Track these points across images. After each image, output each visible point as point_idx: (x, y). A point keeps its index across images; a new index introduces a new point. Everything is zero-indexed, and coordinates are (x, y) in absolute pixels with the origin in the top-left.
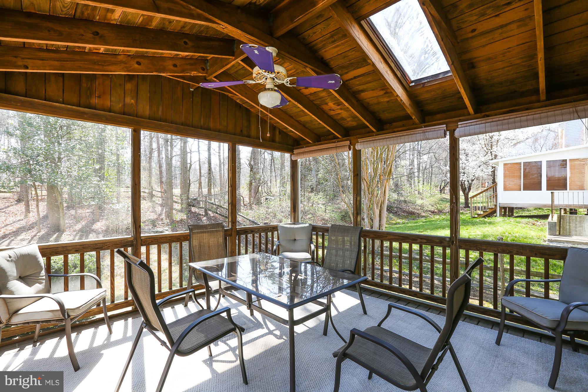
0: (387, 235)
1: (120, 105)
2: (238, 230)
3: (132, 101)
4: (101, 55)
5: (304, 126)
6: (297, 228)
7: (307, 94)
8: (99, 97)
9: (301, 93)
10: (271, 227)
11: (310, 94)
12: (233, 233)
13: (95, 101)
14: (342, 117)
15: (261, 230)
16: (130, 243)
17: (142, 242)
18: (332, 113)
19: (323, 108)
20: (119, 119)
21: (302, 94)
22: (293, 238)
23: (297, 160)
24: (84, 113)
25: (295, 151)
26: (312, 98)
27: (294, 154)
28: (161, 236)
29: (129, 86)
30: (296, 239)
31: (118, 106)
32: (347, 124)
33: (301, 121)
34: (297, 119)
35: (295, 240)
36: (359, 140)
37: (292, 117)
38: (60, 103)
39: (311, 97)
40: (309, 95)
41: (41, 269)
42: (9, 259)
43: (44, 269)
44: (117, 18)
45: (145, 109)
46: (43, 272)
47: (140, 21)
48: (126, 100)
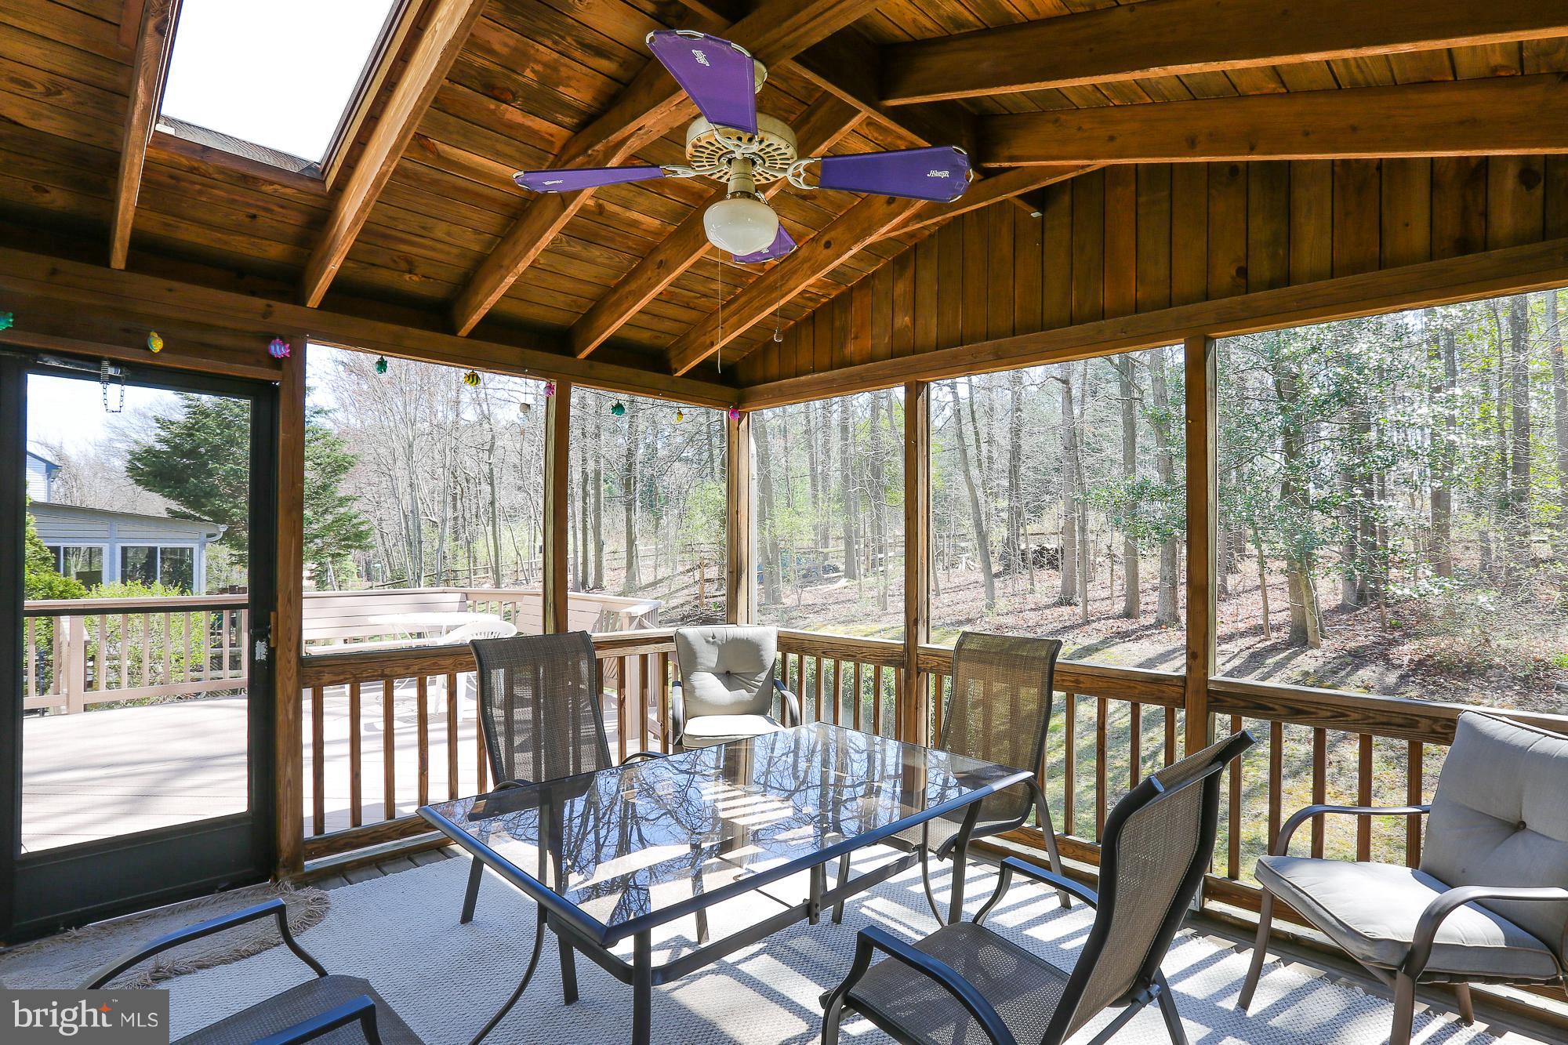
3: (907, 319)
4: (779, 268)
8: (856, 337)
10: (1435, 720)
12: (1189, 696)
13: (851, 348)
17: (919, 662)
29: (901, 288)
31: (881, 343)
38: (809, 374)
41: (762, 668)
42: (711, 639)
43: (767, 671)
44: (658, 222)
45: (930, 327)
46: (763, 676)
47: (683, 201)
48: (896, 320)
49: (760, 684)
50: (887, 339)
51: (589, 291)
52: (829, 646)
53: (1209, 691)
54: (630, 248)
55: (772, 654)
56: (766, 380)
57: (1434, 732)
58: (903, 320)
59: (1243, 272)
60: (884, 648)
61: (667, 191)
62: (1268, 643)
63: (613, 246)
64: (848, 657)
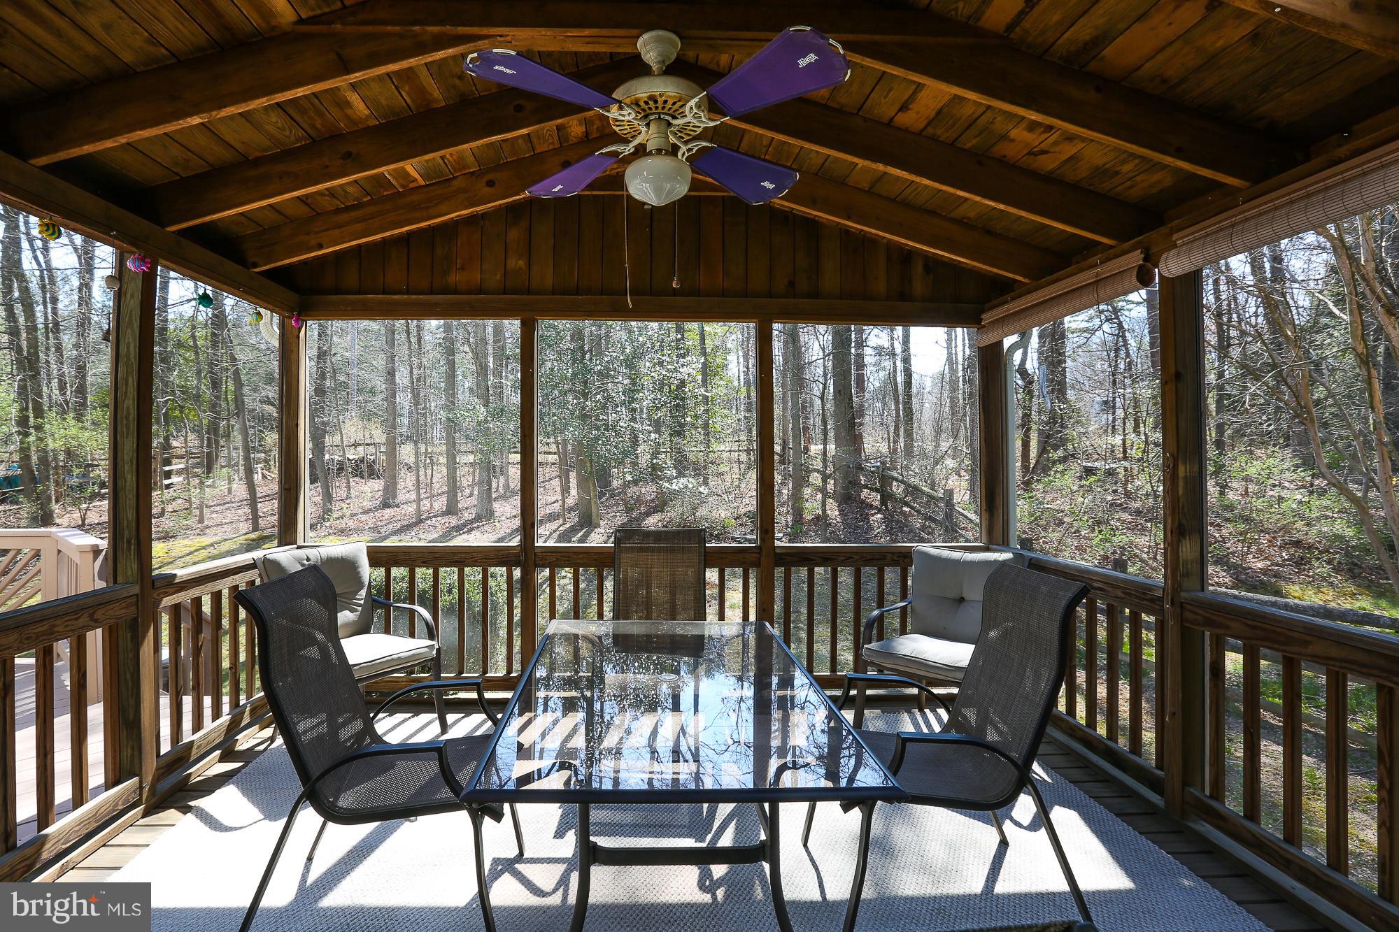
0: (1308, 638)
1: (498, 277)
2: (778, 551)
3: (521, 263)
4: (425, 190)
5: (989, 232)
6: (971, 564)
7: (922, 126)
8: (462, 269)
9: (899, 129)
10: (893, 553)
11: (929, 124)
12: (763, 559)
13: (455, 278)
14: (1097, 168)
15: (856, 557)
16: (512, 559)
17: (537, 559)
18: (1048, 163)
19: (1005, 156)
20: (494, 305)
21: (906, 130)
22: (953, 594)
23: (1000, 343)
24: (436, 304)
25: (987, 318)
26: (944, 134)
27: (984, 326)
28: (575, 550)
29: (514, 234)
30: (966, 595)
31: (495, 279)
32: (1131, 187)
33: (969, 218)
34: (956, 214)
35: (962, 600)
36: (1175, 237)
37: (933, 213)
38: (404, 294)
39: (939, 132)
40: (926, 127)
41: (361, 586)
42: (305, 562)
43: (366, 588)
44: (367, 112)
45: (545, 274)
46: (363, 593)
47: (409, 101)
48: (509, 262)
49: (362, 602)
50: (499, 276)
51: (218, 154)
52: (432, 555)
53: (776, 554)
54: (314, 127)
55: (367, 572)
56: (338, 291)
57: (894, 560)
58: (520, 263)
59: (791, 284)
60: (498, 551)
61: (407, 88)
62: (567, 526)
63: (298, 118)
64: (425, 564)
